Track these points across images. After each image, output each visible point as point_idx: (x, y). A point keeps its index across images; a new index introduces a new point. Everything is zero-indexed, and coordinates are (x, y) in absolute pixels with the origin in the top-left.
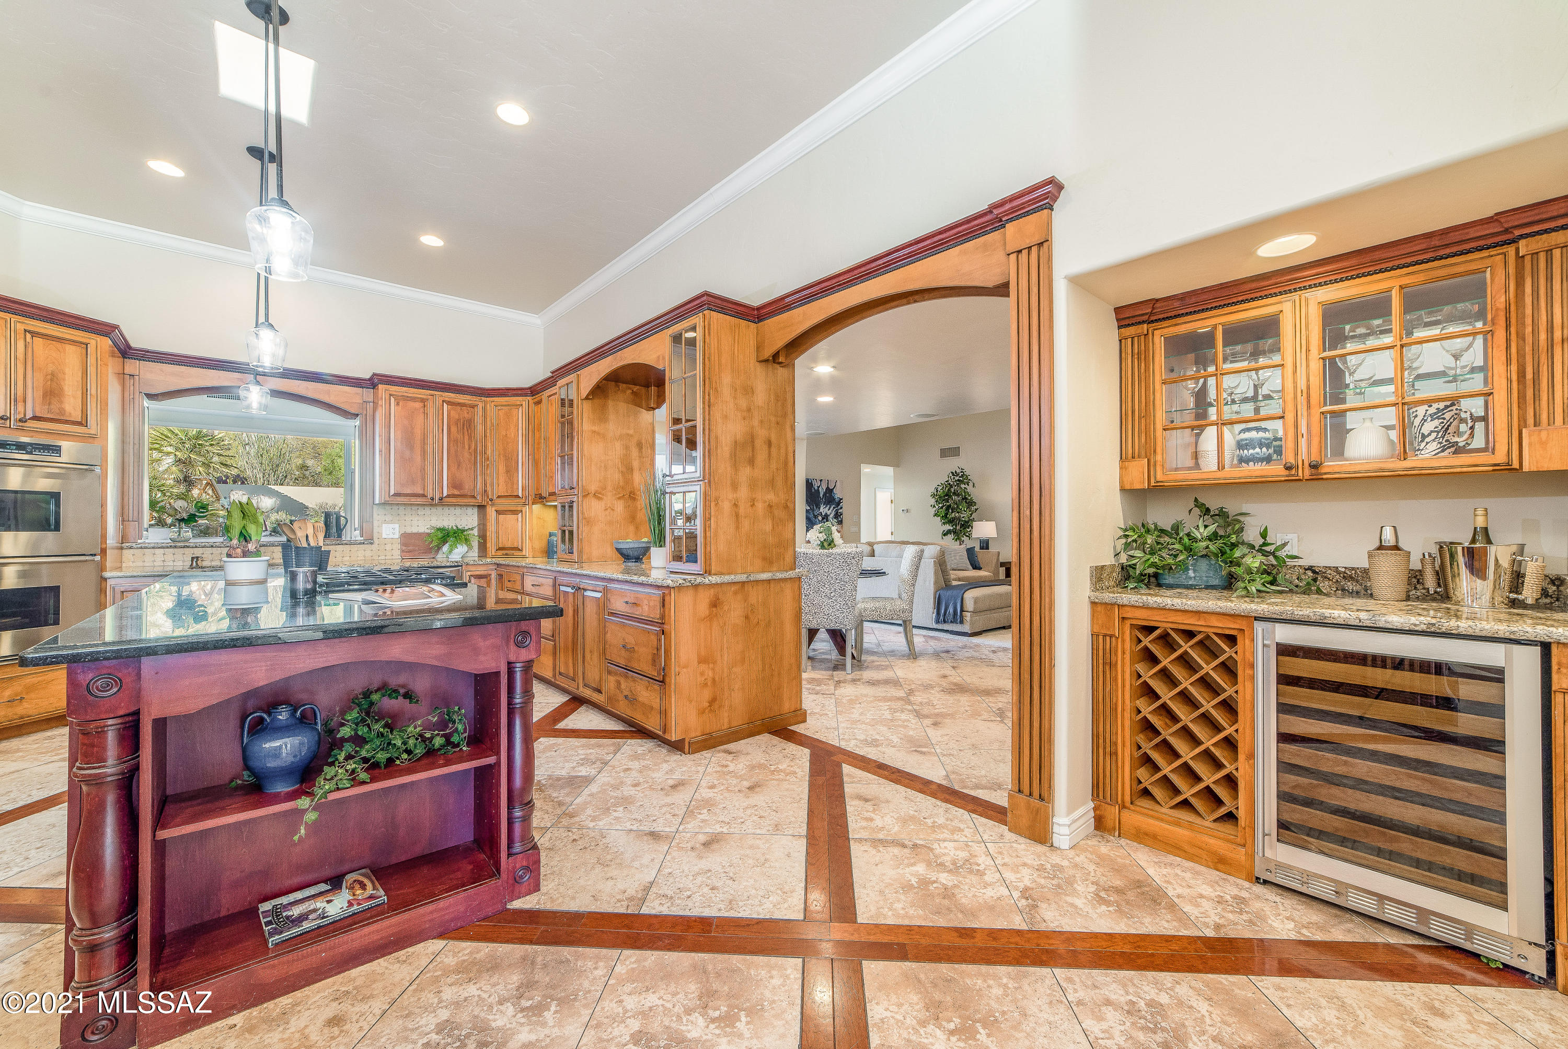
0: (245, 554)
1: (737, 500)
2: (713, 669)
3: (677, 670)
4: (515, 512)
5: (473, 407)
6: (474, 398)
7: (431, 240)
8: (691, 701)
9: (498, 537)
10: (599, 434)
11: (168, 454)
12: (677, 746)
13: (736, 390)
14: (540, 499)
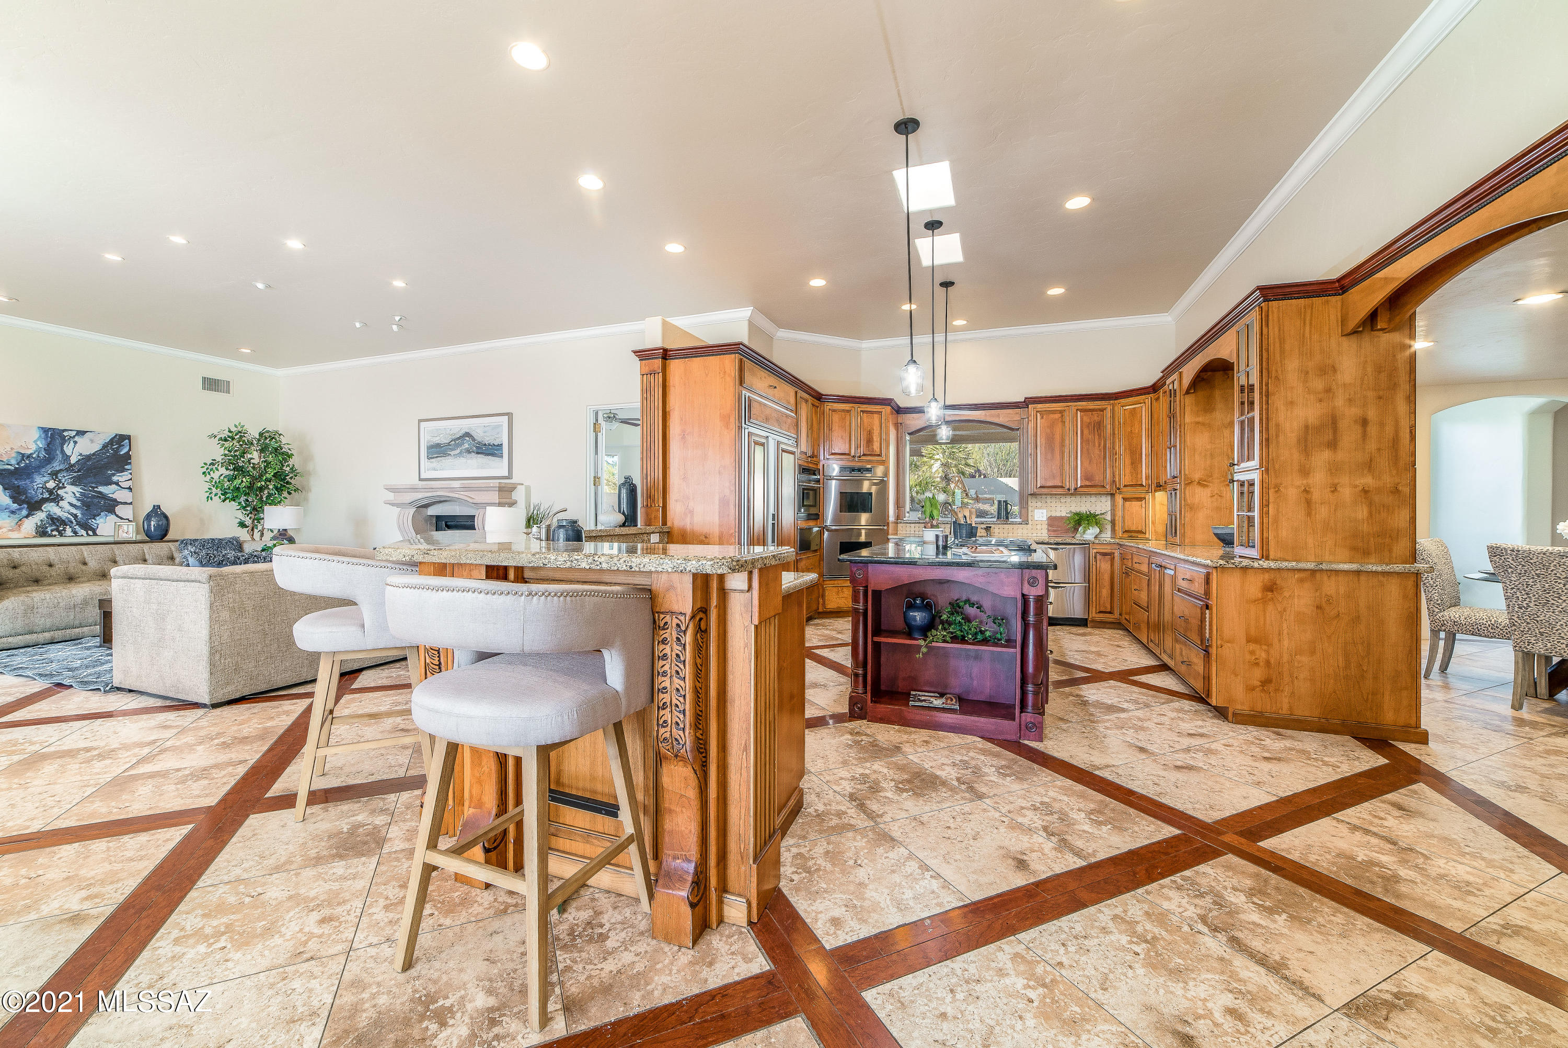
0: (932, 526)
1: (1308, 485)
2: (1268, 652)
3: (1219, 642)
4: (1140, 499)
5: (1102, 410)
6: (1103, 403)
7: (1056, 291)
8: (1236, 675)
9: (1124, 521)
10: (1203, 424)
11: (937, 460)
12: (1221, 713)
13: (1307, 373)
14: (1159, 487)
